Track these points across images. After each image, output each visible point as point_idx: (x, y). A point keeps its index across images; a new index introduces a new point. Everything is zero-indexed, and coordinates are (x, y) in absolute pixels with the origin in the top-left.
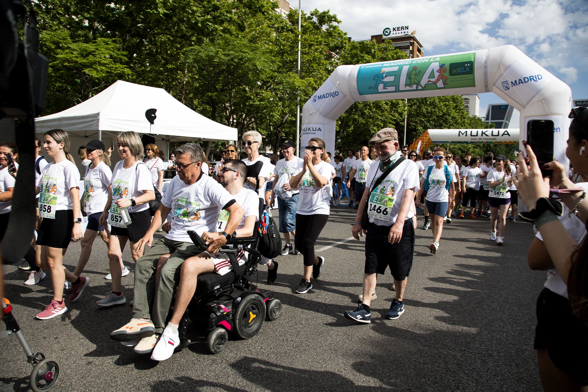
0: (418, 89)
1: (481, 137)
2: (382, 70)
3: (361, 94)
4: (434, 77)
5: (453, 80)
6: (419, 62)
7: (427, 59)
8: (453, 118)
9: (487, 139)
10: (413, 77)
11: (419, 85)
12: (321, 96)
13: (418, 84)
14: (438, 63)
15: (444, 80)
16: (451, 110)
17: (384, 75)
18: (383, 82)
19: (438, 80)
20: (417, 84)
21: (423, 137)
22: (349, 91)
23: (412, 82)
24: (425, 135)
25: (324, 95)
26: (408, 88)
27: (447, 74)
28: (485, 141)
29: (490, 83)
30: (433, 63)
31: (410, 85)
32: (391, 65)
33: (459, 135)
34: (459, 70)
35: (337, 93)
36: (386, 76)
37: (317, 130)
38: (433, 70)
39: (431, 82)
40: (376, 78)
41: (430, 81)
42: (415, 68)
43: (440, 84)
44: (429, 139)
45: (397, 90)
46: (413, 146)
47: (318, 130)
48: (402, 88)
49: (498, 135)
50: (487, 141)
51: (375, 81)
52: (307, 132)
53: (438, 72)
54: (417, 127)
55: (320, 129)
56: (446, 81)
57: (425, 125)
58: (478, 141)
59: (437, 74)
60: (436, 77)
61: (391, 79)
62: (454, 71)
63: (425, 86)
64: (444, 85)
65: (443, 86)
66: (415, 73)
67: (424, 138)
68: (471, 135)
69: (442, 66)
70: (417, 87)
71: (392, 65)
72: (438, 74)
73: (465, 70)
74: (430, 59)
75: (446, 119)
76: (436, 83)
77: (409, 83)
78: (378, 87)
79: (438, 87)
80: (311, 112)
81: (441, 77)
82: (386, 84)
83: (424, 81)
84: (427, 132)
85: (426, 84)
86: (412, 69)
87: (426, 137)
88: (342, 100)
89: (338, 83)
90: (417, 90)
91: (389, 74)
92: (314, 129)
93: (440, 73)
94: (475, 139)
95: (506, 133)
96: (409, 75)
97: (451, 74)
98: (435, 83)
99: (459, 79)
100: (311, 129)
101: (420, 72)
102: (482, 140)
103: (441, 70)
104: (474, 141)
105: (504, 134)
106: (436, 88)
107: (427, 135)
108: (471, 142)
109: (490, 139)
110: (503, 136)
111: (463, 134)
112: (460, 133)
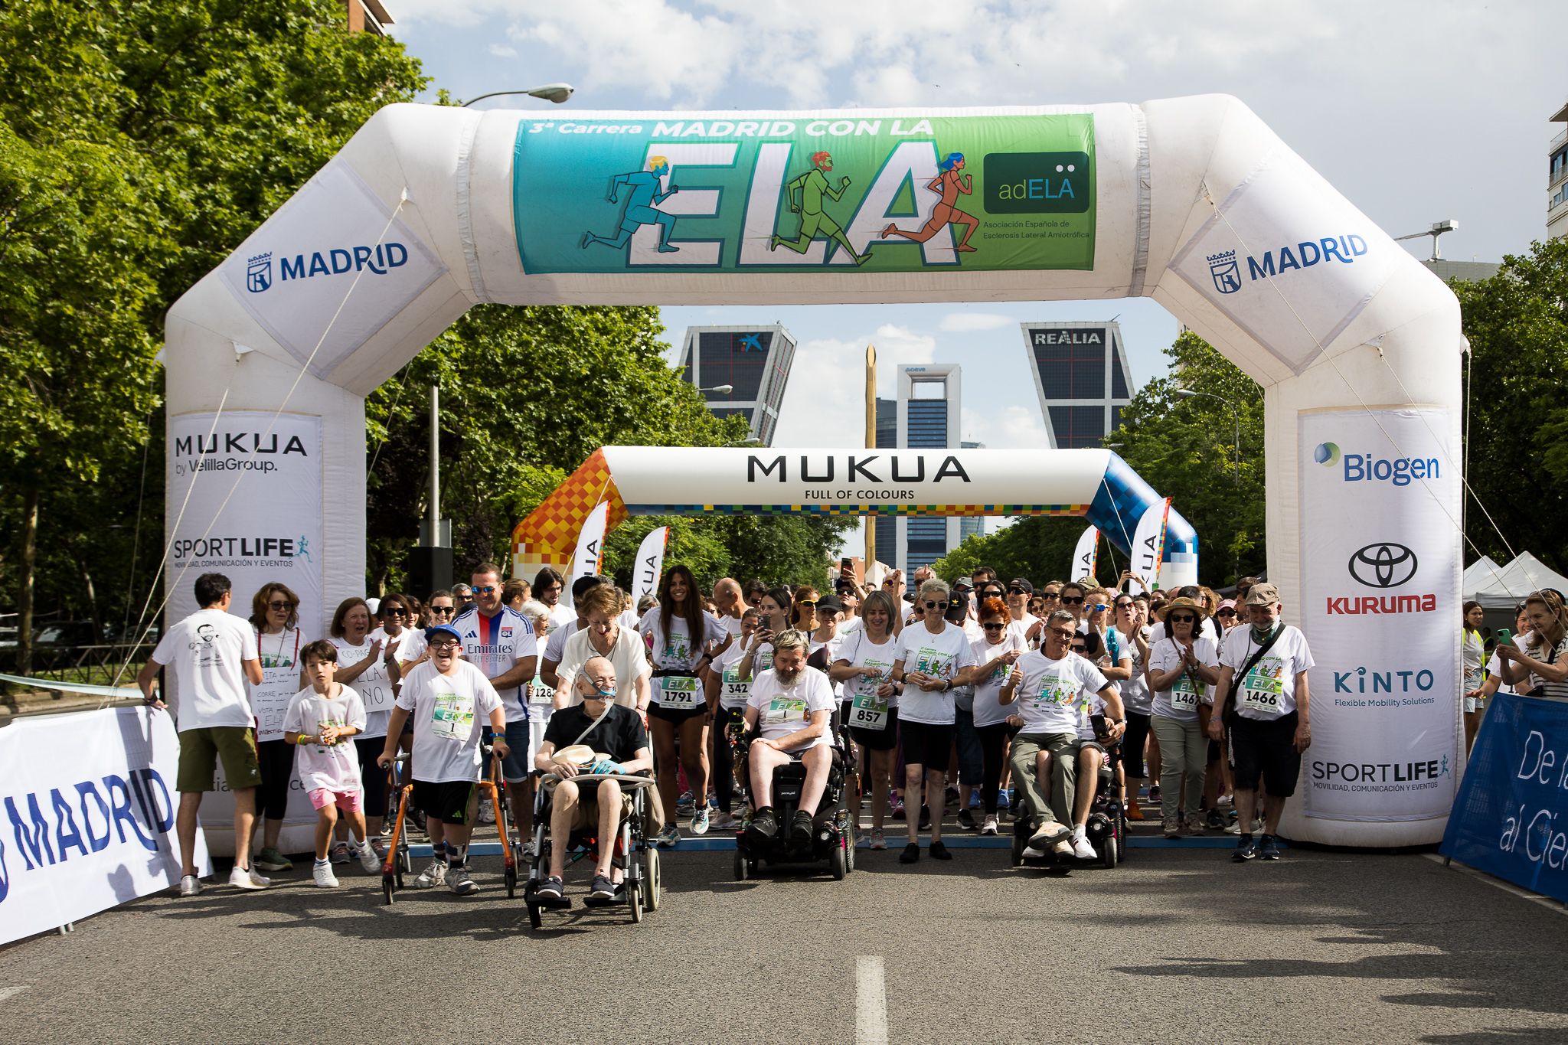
0: (833, 261)
1: (848, 486)
2: (650, 154)
3: (529, 268)
4: (915, 214)
5: (1001, 231)
6: (833, 130)
7: (871, 121)
8: (634, 389)
9: (875, 495)
10: (811, 202)
11: (839, 242)
12: (300, 260)
13: (835, 240)
14: (931, 144)
15: (959, 229)
16: (620, 354)
17: (665, 181)
18: (658, 217)
19: (931, 229)
20: (828, 238)
21: (583, 482)
22: (465, 245)
23: (809, 228)
24: (589, 475)
25: (317, 256)
26: (784, 255)
27: (973, 203)
28: (865, 503)
29: (1158, 255)
30: (904, 146)
31: (797, 240)
32: (690, 131)
33: (751, 478)
34: (1028, 188)
35: (395, 251)
36: (674, 189)
37: (282, 445)
38: (909, 178)
39: (897, 232)
40: (623, 191)
41: (892, 229)
42: (820, 161)
43: (939, 247)
44: (611, 496)
45: (729, 262)
46: (531, 530)
47: (289, 448)
48: (754, 250)
49: (920, 478)
50: (874, 502)
51: (620, 204)
52: (221, 455)
53: (931, 187)
54: (465, 432)
55: (295, 445)
56: (966, 235)
57: (508, 424)
58: (835, 501)
59: (927, 201)
60: (924, 215)
61: (704, 202)
62: (1007, 192)
63: (867, 253)
64: (957, 251)
65: (953, 260)
66: (823, 185)
67: (589, 487)
68: (805, 477)
69: (950, 164)
70: (828, 256)
71: (702, 134)
72: (933, 198)
73: (1055, 189)
74: (887, 122)
75: (601, 393)
76: (921, 244)
77: (793, 235)
78: (629, 240)
79: (928, 261)
80: (241, 349)
81: (946, 214)
82: (672, 232)
83: (864, 230)
84: (600, 458)
85: (872, 243)
86: (806, 167)
87: (596, 482)
88: (420, 292)
89: (404, 196)
90: (826, 266)
91: (687, 178)
92: (266, 443)
93: (942, 193)
94: (820, 495)
95: (952, 467)
96: (792, 194)
97: (993, 204)
98: (916, 240)
99: (1032, 230)
100: (247, 442)
101: (844, 183)
102: (853, 501)
103: (948, 179)
104: (819, 502)
105: (942, 473)
106: (920, 263)
107: (601, 475)
108: (804, 507)
109: (885, 495)
110: (937, 479)
111: (767, 472)
112: (756, 465)
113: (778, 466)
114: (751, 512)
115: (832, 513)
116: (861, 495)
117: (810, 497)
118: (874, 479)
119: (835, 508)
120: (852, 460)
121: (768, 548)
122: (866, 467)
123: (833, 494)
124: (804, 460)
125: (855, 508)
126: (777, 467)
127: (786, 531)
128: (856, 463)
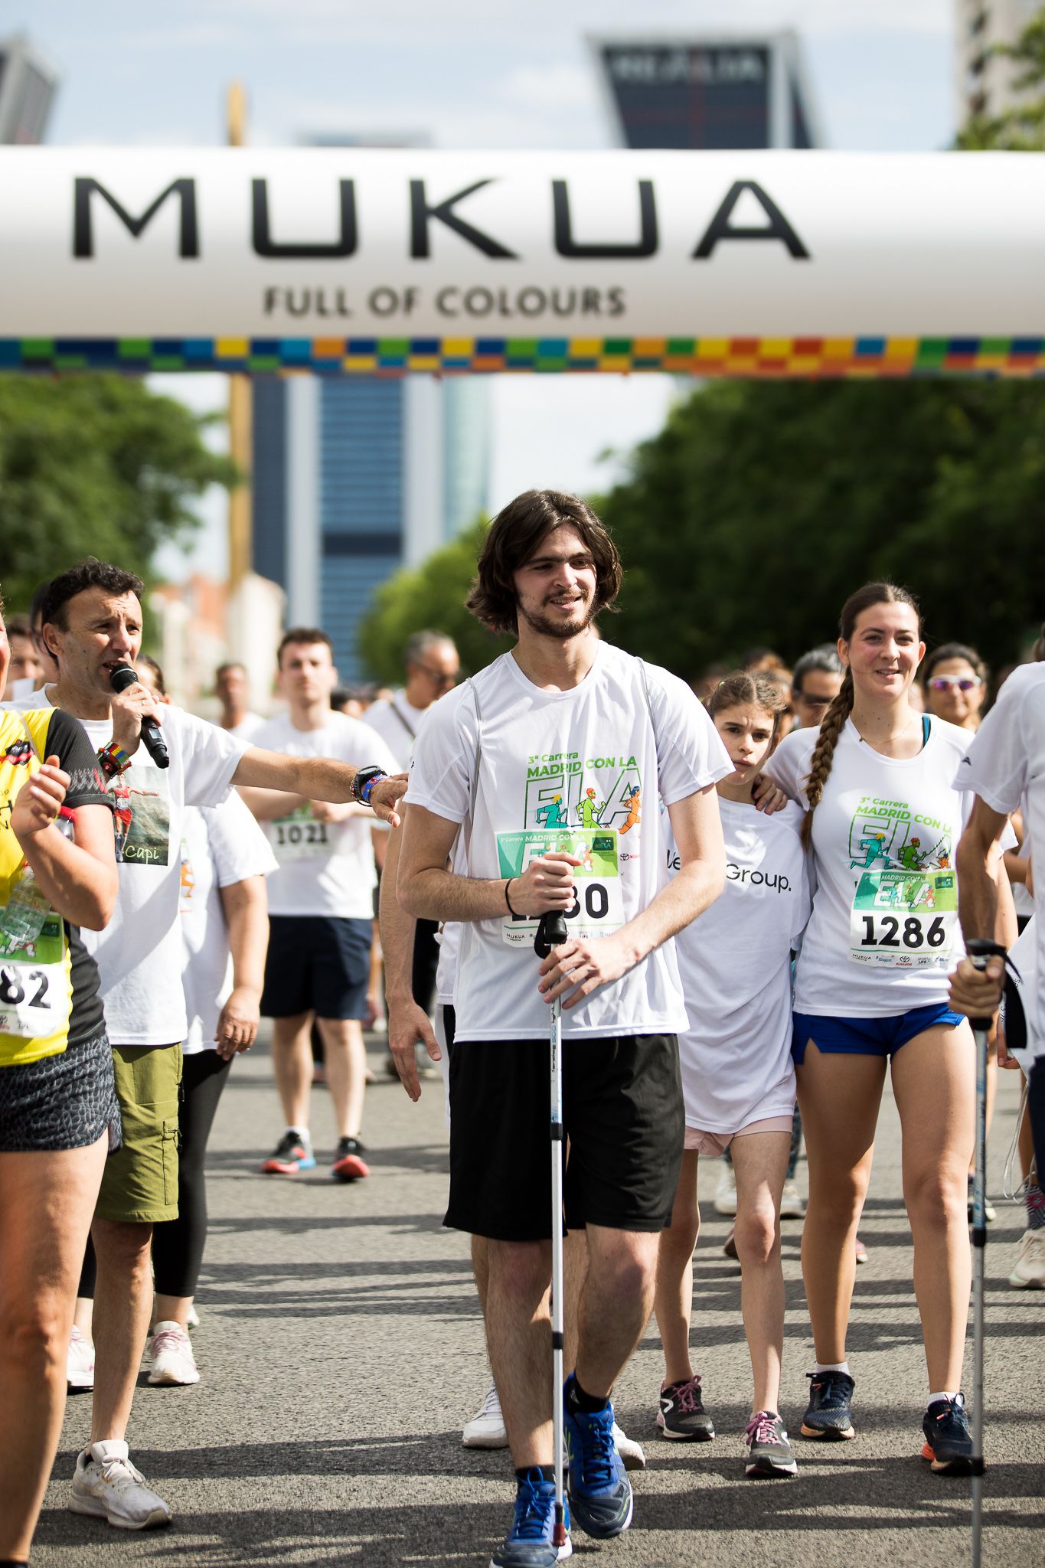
1: (405, 272)
9: (497, 303)
33: (83, 245)
49: (647, 246)
50: (493, 327)
58: (363, 325)
68: (264, 245)
94: (314, 303)
95: (748, 213)
102: (423, 323)
104: (310, 328)
105: (720, 230)
108: (263, 347)
109: (532, 302)
110: (704, 250)
111: (136, 227)
112: (99, 207)
113: (172, 209)
114: (78, 362)
115: (358, 364)
116: (451, 303)
117: (280, 310)
118: (492, 249)
119: (361, 347)
120: (417, 189)
121: (23, 540)
122: (464, 211)
123: (357, 301)
124: (259, 191)
125: (426, 347)
126: (171, 212)
127: (68, 497)
128: (435, 197)
